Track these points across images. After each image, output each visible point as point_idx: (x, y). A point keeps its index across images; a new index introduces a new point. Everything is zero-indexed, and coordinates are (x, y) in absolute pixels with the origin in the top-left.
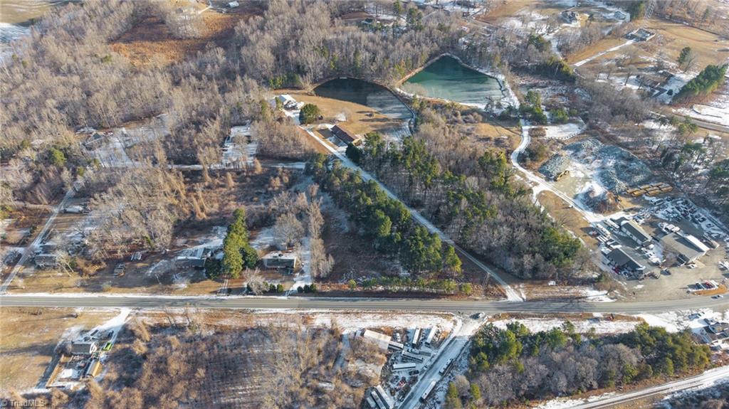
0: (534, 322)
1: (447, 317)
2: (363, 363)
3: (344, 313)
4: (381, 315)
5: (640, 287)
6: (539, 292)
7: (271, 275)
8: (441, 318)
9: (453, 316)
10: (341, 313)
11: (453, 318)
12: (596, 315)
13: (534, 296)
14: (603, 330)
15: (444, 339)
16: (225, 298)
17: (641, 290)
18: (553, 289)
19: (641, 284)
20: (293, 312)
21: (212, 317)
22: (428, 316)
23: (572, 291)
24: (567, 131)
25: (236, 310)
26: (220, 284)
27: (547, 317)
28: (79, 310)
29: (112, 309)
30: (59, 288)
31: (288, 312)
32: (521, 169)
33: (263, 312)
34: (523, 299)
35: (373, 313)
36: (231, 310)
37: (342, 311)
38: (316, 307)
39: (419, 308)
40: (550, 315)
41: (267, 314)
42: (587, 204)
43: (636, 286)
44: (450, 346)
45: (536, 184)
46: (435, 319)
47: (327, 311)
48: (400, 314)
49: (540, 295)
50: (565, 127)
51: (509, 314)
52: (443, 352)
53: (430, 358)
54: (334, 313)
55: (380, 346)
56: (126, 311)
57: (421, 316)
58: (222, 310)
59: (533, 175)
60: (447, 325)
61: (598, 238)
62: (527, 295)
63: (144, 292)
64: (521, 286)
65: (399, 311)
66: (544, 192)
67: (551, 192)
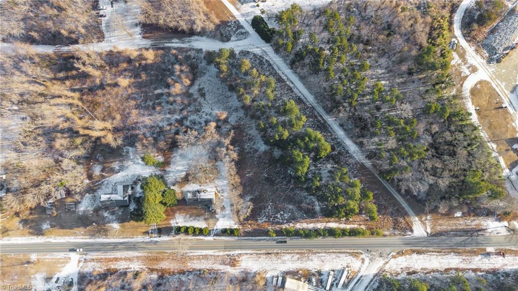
0: (432, 257)
1: (355, 255)
3: (266, 254)
4: (298, 256)
6: (445, 225)
7: (195, 211)
8: (351, 257)
9: (362, 253)
10: (263, 254)
11: (362, 256)
12: (490, 249)
13: (439, 228)
14: (490, 265)
15: (352, 279)
16: (157, 239)
18: (460, 221)
20: (221, 253)
21: (151, 260)
22: (340, 255)
23: (475, 222)
25: (170, 253)
26: (148, 223)
27: (445, 252)
28: (33, 257)
29: (61, 255)
31: (217, 254)
33: (194, 254)
34: (427, 233)
35: (291, 253)
36: (166, 253)
37: (264, 251)
38: (241, 248)
39: (333, 246)
40: (449, 250)
41: (198, 256)
44: (357, 285)
45: (474, 70)
46: (346, 258)
47: (249, 251)
48: (315, 253)
49: (444, 228)
51: (411, 250)
54: (257, 254)
56: (75, 257)
57: (334, 256)
58: (158, 253)
59: (474, 53)
60: (355, 264)
62: (432, 228)
64: (428, 218)
65: (315, 250)
66: (480, 82)
67: (488, 83)
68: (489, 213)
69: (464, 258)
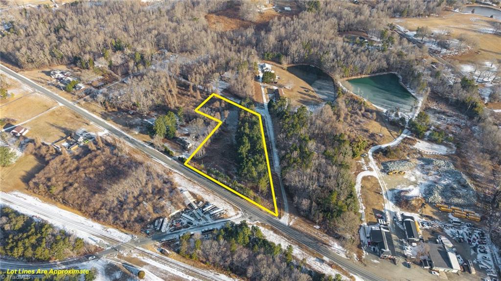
0: (282, 240)
1: (236, 209)
2: (170, 204)
3: (189, 180)
4: (204, 190)
5: (376, 261)
6: (304, 227)
7: (175, 147)
8: (232, 208)
9: (240, 210)
11: (239, 212)
12: (325, 258)
13: (298, 227)
14: (320, 268)
15: (223, 218)
16: (147, 146)
17: (375, 264)
18: (315, 231)
19: (378, 260)
20: (168, 167)
21: (134, 151)
22: (227, 203)
23: (325, 238)
24: (435, 149)
25: (146, 153)
26: (151, 139)
27: (292, 242)
28: (91, 123)
29: (103, 128)
30: (94, 111)
31: (165, 166)
32: (371, 157)
33: (155, 160)
34: (289, 225)
36: (144, 152)
37: (189, 178)
38: (179, 170)
39: (226, 197)
40: (296, 242)
41: (156, 162)
42: (395, 197)
43: (373, 259)
44: (222, 223)
45: (371, 170)
46: (228, 206)
47: (182, 174)
48: (214, 195)
49: (302, 229)
50: (436, 146)
51: (272, 227)
52: (215, 223)
53: (205, 222)
54: (184, 177)
55: (185, 202)
56: (106, 132)
57: (223, 201)
58: (141, 150)
59: (375, 164)
60: (231, 213)
61: (379, 220)
62: (294, 224)
63: (120, 128)
64: (296, 218)
65: (216, 193)
66: (371, 176)
67: (376, 179)
68: (338, 238)
69: (304, 252)
